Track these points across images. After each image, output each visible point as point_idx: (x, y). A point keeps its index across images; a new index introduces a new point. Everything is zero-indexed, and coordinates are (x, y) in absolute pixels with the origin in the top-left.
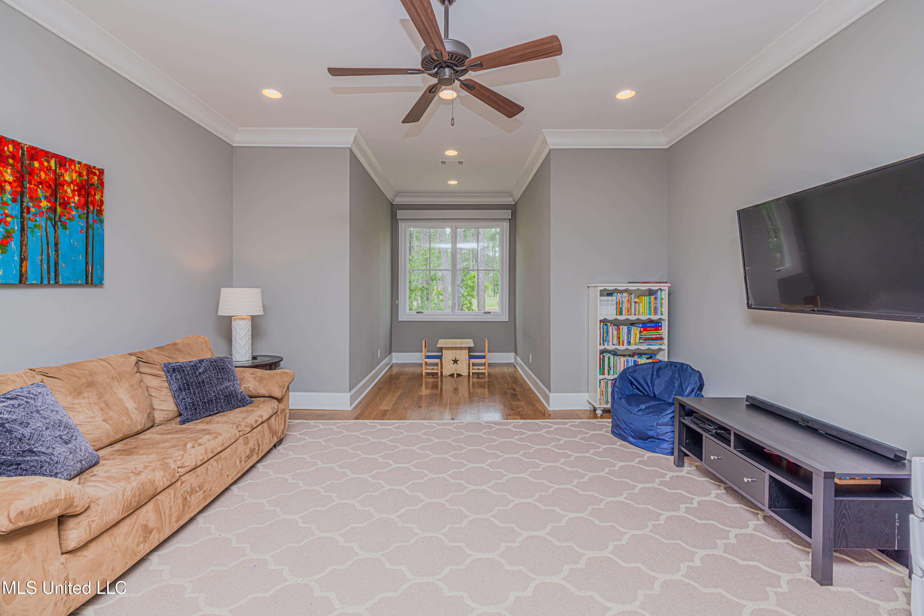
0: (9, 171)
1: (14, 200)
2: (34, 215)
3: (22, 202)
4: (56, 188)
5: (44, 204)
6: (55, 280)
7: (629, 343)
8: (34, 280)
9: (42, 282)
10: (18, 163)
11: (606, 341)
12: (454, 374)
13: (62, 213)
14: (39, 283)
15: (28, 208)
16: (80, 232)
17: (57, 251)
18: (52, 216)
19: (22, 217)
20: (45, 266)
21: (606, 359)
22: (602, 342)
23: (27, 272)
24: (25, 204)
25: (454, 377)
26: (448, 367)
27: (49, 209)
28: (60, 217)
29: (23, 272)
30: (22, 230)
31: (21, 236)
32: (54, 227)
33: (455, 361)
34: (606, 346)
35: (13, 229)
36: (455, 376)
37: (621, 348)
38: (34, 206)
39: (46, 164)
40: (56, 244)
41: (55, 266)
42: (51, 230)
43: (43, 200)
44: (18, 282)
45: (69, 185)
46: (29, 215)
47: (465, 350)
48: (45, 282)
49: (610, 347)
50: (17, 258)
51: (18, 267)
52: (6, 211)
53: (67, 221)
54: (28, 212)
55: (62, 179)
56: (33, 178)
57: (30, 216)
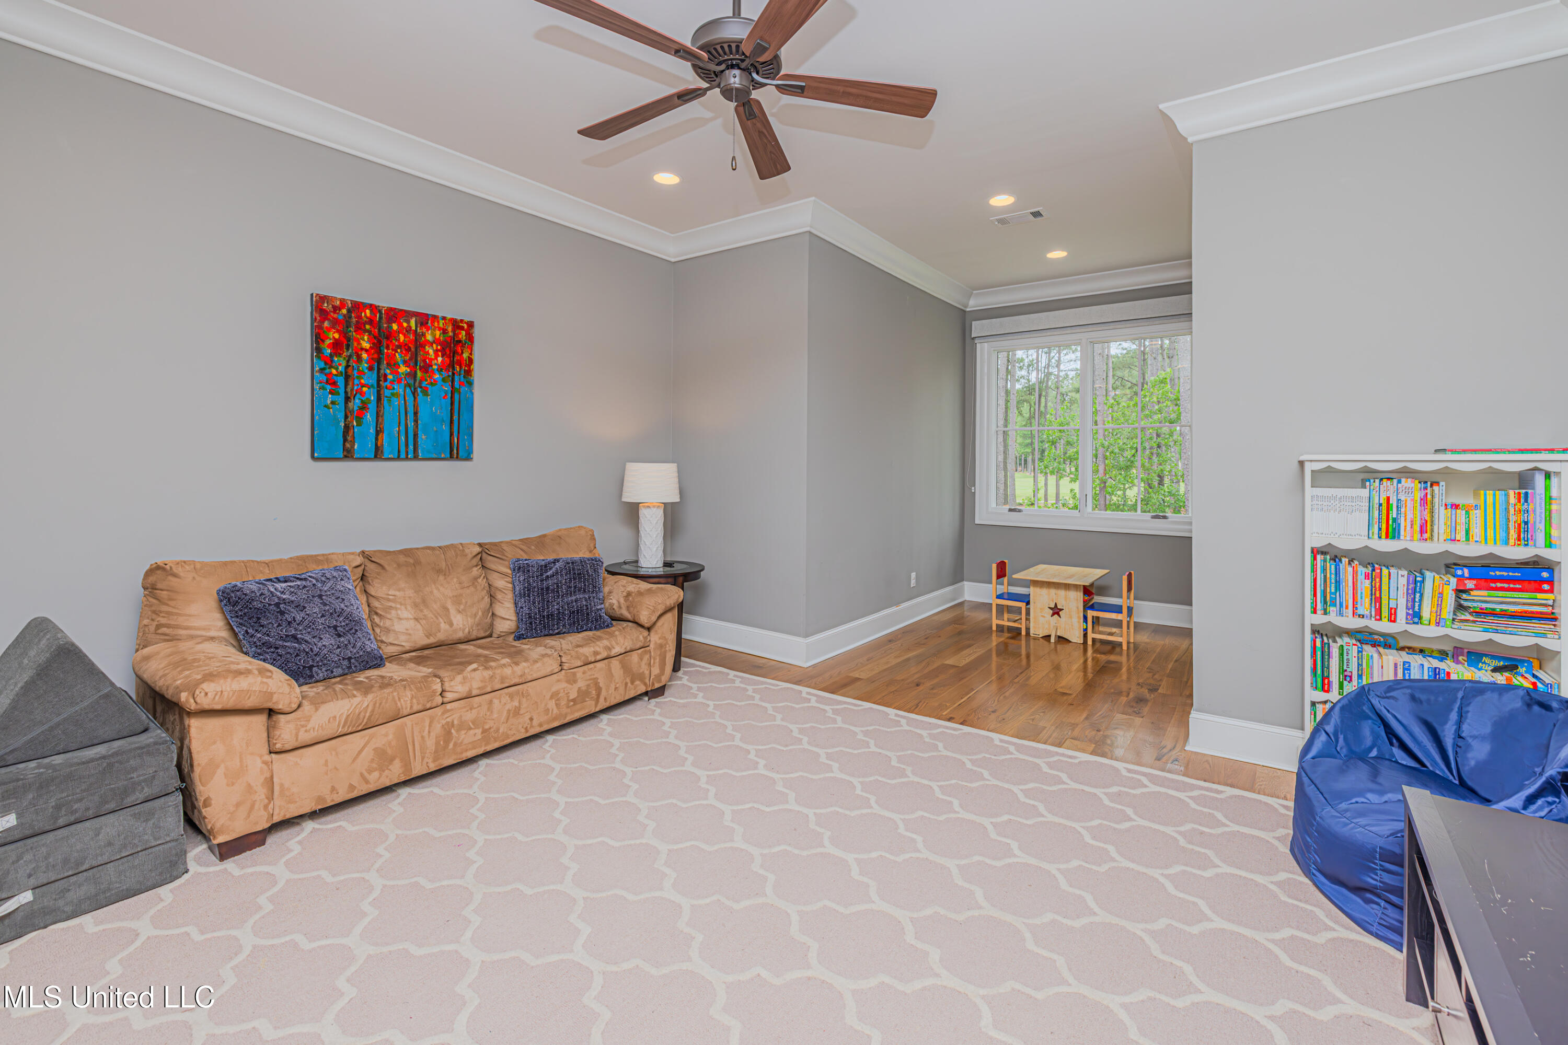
0: (366, 338)
1: (370, 369)
2: (392, 383)
3: (379, 369)
4: (416, 350)
5: (403, 369)
6: (414, 453)
7: (1415, 616)
8: (390, 453)
9: (399, 456)
10: (375, 328)
11: (1333, 603)
12: (1049, 636)
13: (423, 379)
14: (396, 456)
15: (385, 375)
16: (444, 398)
17: (416, 421)
18: (411, 382)
19: (379, 385)
20: (403, 438)
21: (1335, 652)
22: (1319, 606)
23: (382, 445)
24: (382, 372)
25: (1049, 641)
26: (1042, 620)
27: (408, 375)
28: (420, 383)
29: (379, 445)
30: (379, 399)
31: (377, 407)
32: (414, 394)
33: (1056, 611)
34: (1333, 618)
35: (369, 400)
36: (1053, 640)
37: (1384, 626)
38: (392, 373)
39: (405, 325)
40: (416, 414)
41: (414, 438)
42: (410, 398)
43: (401, 365)
44: (373, 456)
45: (431, 344)
46: (386, 384)
47: (1077, 591)
48: (403, 455)
49: (1348, 622)
50: (372, 431)
51: (374, 440)
52: (362, 381)
53: (428, 386)
54: (386, 380)
55: (423, 339)
56: (391, 342)
57: (388, 384)
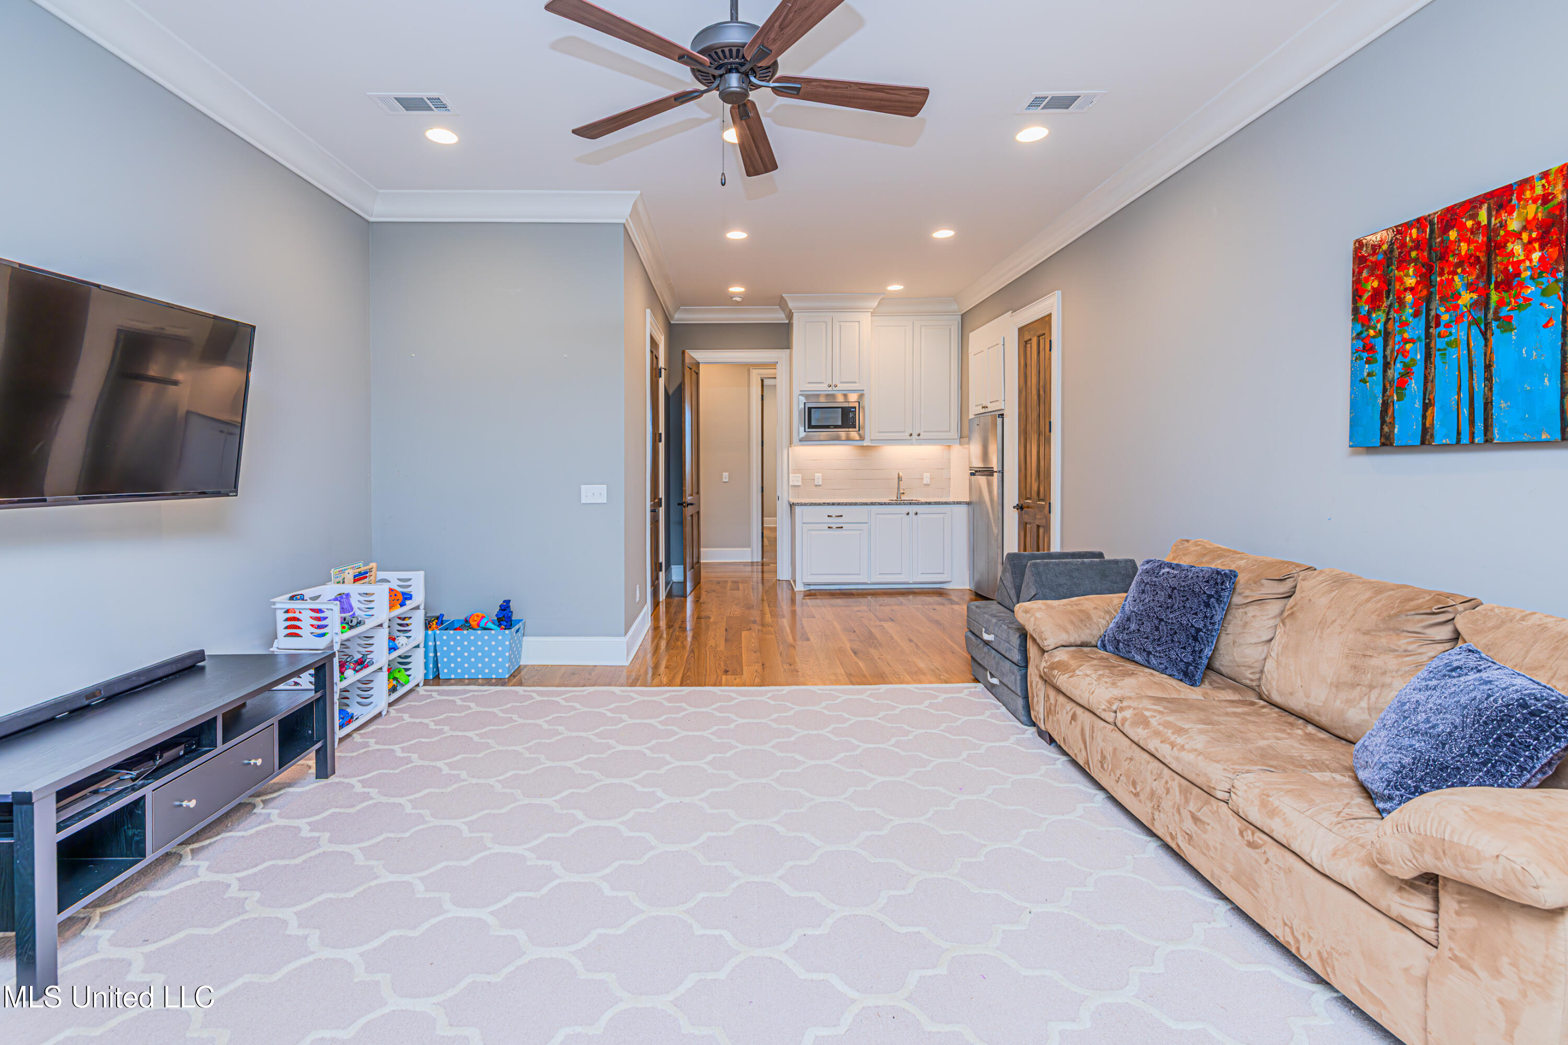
0: (1411, 271)
1: (1416, 314)
2: (1448, 326)
3: (1428, 310)
4: (1489, 259)
5: (1467, 298)
6: (1485, 435)
8: (1446, 436)
9: (1458, 441)
10: (1423, 251)
13: (1501, 303)
14: (1454, 442)
15: (1438, 317)
16: (1546, 326)
17: (1489, 379)
18: (1480, 315)
19: (1428, 335)
20: (1465, 411)
23: (1433, 424)
24: (1433, 313)
27: (1475, 304)
28: (1496, 311)
29: (1428, 425)
30: (1428, 356)
31: (1426, 368)
32: (1484, 334)
35: (1414, 360)
38: (1448, 310)
39: (1469, 224)
40: (1488, 367)
41: (1485, 409)
42: (1477, 341)
43: (1463, 293)
44: (1419, 443)
45: (1518, 236)
46: (1438, 329)
48: (1465, 440)
50: (1418, 405)
51: (1420, 419)
52: (1406, 336)
53: (1512, 314)
54: (1438, 325)
55: (1502, 233)
56: (1447, 261)
57: (1442, 329)
